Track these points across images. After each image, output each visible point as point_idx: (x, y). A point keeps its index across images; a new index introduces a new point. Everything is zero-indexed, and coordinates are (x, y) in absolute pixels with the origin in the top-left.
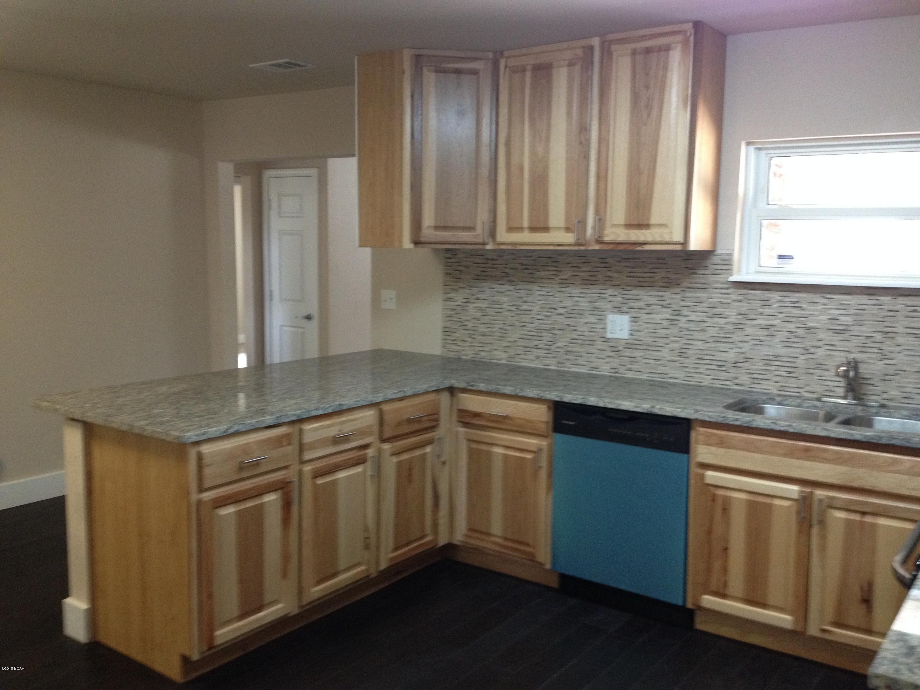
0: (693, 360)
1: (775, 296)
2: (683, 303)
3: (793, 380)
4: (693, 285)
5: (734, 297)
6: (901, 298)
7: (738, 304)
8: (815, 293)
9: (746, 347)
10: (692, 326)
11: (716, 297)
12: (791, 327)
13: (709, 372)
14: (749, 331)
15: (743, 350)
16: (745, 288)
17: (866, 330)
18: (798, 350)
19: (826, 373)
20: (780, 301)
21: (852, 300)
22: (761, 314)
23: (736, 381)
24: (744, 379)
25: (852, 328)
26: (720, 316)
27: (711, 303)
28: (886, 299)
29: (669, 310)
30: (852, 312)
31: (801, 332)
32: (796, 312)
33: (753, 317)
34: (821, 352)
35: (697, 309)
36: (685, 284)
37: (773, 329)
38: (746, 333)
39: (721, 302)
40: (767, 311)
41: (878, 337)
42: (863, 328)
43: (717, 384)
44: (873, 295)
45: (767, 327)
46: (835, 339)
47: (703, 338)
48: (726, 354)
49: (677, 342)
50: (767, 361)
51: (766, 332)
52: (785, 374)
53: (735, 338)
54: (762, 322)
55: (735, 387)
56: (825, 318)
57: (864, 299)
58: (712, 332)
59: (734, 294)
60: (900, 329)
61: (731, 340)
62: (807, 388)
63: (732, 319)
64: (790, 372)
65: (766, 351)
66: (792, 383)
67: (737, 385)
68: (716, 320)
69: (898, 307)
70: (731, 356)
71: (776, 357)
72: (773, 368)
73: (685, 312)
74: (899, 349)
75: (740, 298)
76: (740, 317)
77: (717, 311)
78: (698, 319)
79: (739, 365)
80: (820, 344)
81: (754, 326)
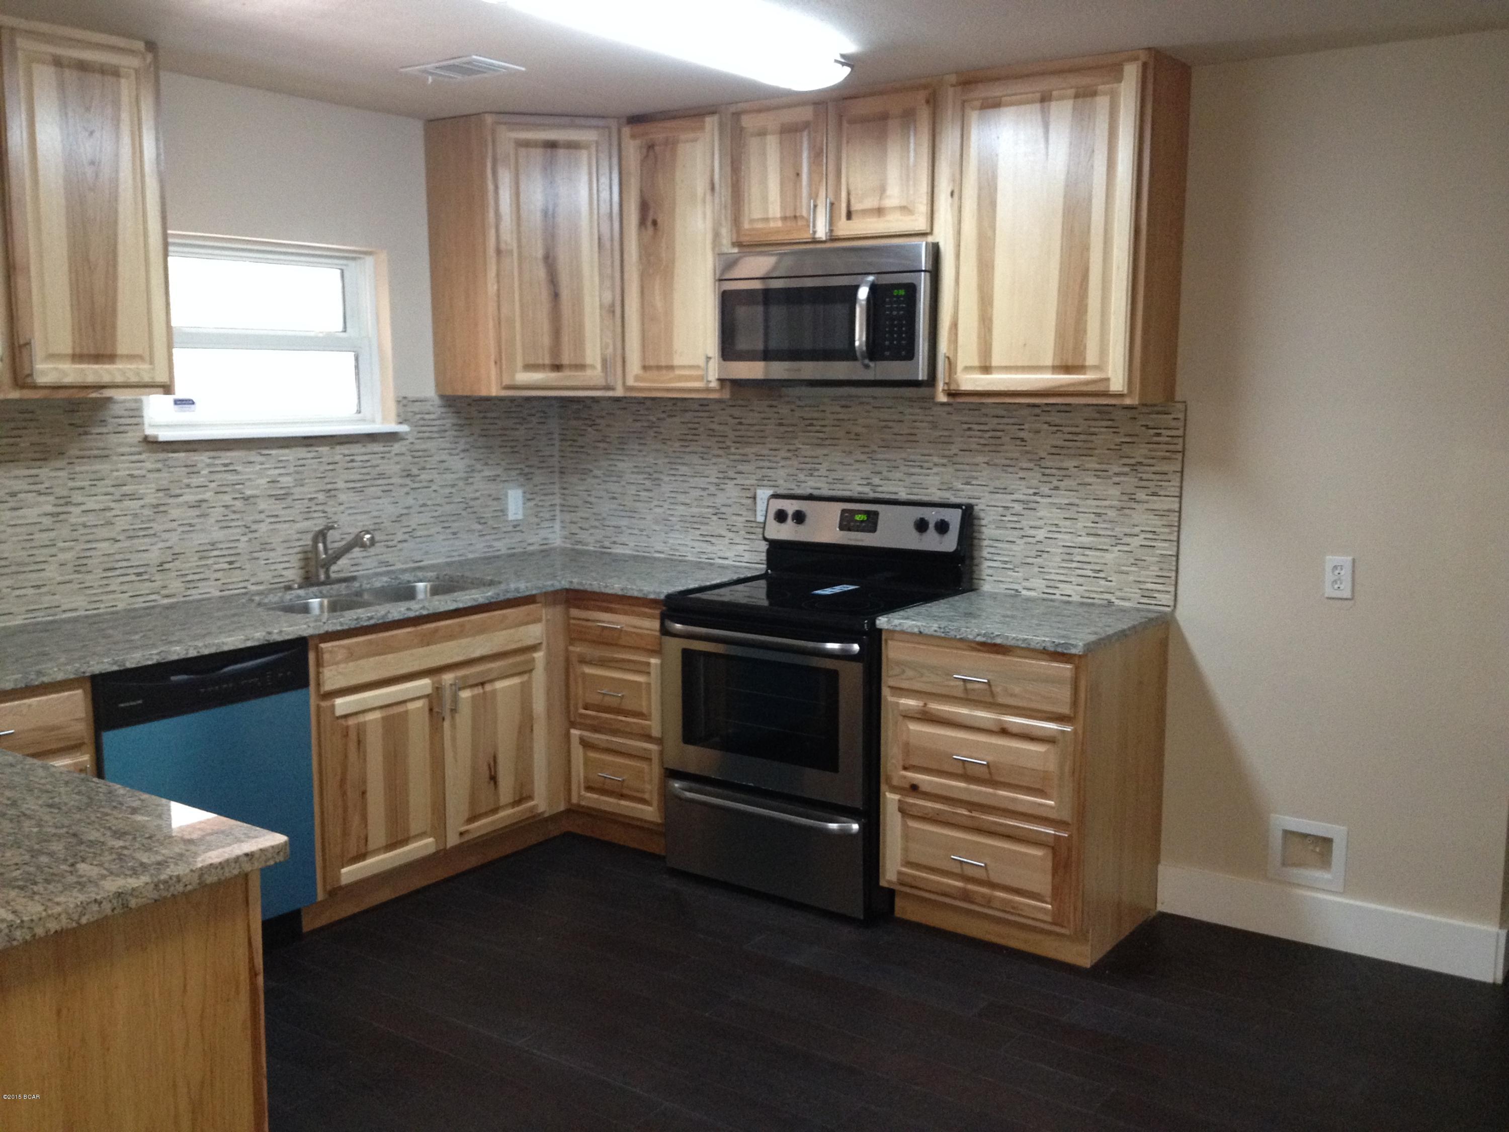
0: (99, 573)
1: (202, 458)
2: (71, 484)
3: (238, 572)
4: (88, 453)
5: (149, 465)
6: (338, 447)
7: (157, 475)
8: (249, 449)
9: (174, 538)
10: (90, 519)
11: (123, 468)
12: (227, 499)
13: (125, 588)
14: (175, 513)
15: (168, 544)
16: (163, 451)
17: (308, 490)
18: (238, 530)
19: (272, 554)
20: (208, 465)
21: (289, 455)
22: (188, 486)
23: (164, 592)
24: (176, 586)
25: (294, 490)
26: (132, 497)
27: (117, 478)
28: (324, 450)
29: (51, 498)
30: (292, 469)
31: (239, 504)
32: (231, 477)
33: (178, 492)
34: (263, 528)
35: (94, 490)
36: (74, 452)
37: (204, 505)
38: (171, 517)
39: (132, 476)
40: (195, 481)
41: (321, 497)
42: (305, 489)
43: (139, 603)
44: (311, 445)
45: (199, 504)
46: (277, 507)
47: (107, 535)
48: (145, 555)
49: (71, 548)
50: (202, 554)
51: (197, 512)
52: (226, 566)
53: (157, 527)
54: (190, 497)
55: (166, 601)
56: (263, 481)
57: (301, 452)
58: (122, 523)
59: (150, 461)
60: (341, 485)
61: (151, 532)
62: (253, 580)
63: (150, 499)
64: (231, 563)
65: (198, 539)
66: (237, 576)
67: (167, 596)
68: (127, 503)
69: (338, 458)
70: (154, 555)
71: (213, 544)
72: (210, 562)
73: (77, 497)
74: (342, 508)
75: (159, 465)
76: (161, 494)
77: (126, 489)
78: (102, 506)
79: (167, 566)
80: (262, 516)
81: (179, 505)
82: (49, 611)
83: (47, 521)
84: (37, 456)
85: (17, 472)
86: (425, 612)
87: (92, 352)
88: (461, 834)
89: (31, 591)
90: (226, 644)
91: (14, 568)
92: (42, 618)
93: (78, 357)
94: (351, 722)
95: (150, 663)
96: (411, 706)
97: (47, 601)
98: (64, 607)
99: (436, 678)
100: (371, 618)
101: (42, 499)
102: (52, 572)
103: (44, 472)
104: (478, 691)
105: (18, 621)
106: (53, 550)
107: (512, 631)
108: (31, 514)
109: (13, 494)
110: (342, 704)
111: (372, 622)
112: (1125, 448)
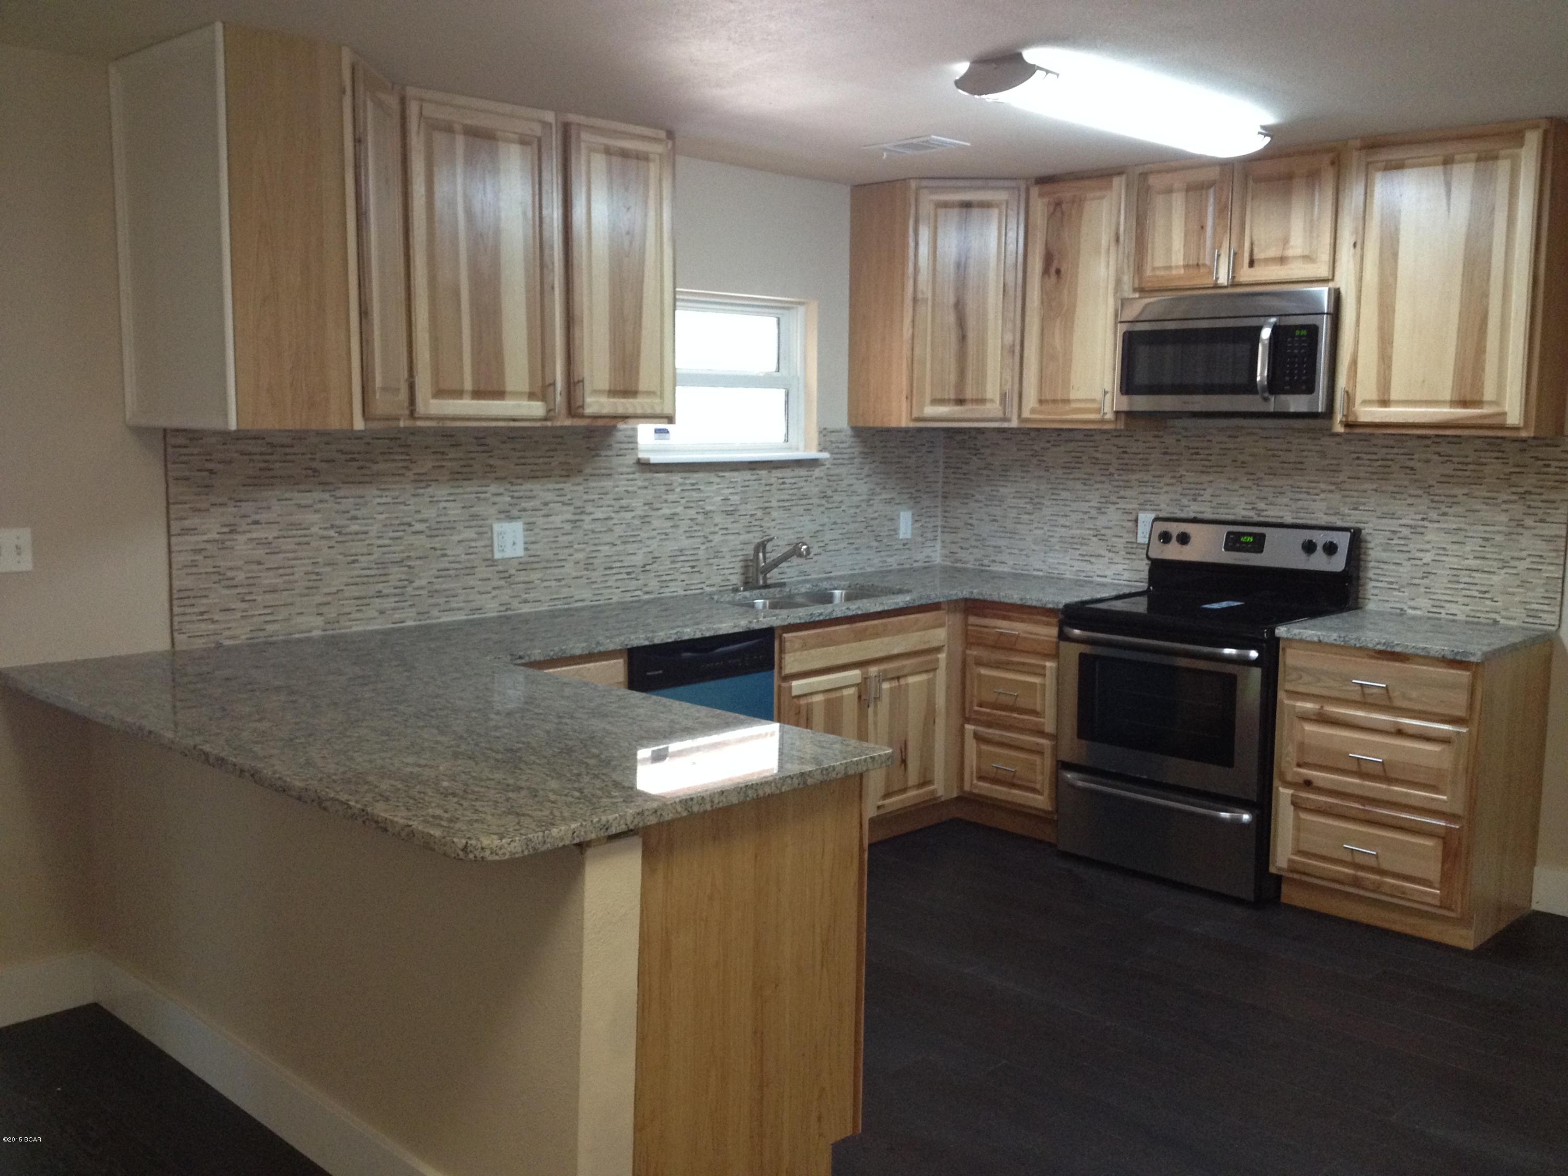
0: (601, 571)
1: (677, 478)
2: (585, 497)
3: (697, 575)
4: (597, 472)
5: (640, 483)
6: (774, 471)
7: (645, 491)
8: (709, 471)
9: (654, 544)
10: (598, 526)
11: (623, 485)
12: (692, 513)
13: (619, 584)
14: (656, 523)
15: (649, 549)
16: (651, 471)
17: (750, 508)
18: (699, 540)
19: (722, 561)
20: (681, 484)
21: (738, 477)
22: (666, 501)
23: (646, 589)
24: (654, 584)
25: (740, 507)
26: (626, 509)
27: (617, 493)
28: (763, 473)
29: (571, 508)
30: (739, 489)
31: (700, 518)
32: (695, 495)
33: (658, 506)
34: (717, 538)
35: (601, 503)
36: (588, 471)
37: (676, 518)
38: (653, 527)
39: (627, 492)
40: (671, 497)
41: (759, 514)
42: (749, 506)
43: (627, 597)
44: (754, 469)
45: (670, 518)
46: (727, 522)
47: (609, 540)
48: (633, 557)
49: (583, 550)
50: (673, 558)
51: (669, 523)
52: (689, 570)
53: (643, 535)
54: (666, 511)
55: (647, 597)
56: (719, 498)
57: (747, 475)
58: (619, 531)
59: (640, 479)
60: (774, 504)
61: (639, 538)
62: (708, 582)
63: (639, 512)
64: (693, 567)
65: (672, 546)
66: (696, 579)
67: (647, 593)
68: (623, 514)
69: (773, 480)
70: (639, 559)
71: (681, 551)
72: (678, 565)
73: (589, 509)
74: (774, 523)
75: (646, 484)
76: (646, 507)
77: (624, 503)
78: (605, 516)
79: (648, 568)
80: (717, 529)
81: (659, 517)
82: (565, 601)
83: (568, 527)
84: (564, 473)
85: (551, 486)
86: (860, 612)
87: (622, 388)
88: (879, 807)
89: (553, 583)
90: (720, 629)
91: (544, 564)
92: (560, 605)
93: (613, 393)
94: (803, 702)
95: (670, 640)
96: (846, 692)
97: (565, 592)
98: (576, 598)
99: (864, 670)
100: (821, 614)
101: (565, 508)
102: (569, 569)
103: (567, 486)
104: (895, 683)
105: (544, 608)
106: (571, 551)
107: (923, 633)
108: (557, 520)
109: (546, 504)
110: (798, 686)
111: (821, 618)
112: (1514, 478)
